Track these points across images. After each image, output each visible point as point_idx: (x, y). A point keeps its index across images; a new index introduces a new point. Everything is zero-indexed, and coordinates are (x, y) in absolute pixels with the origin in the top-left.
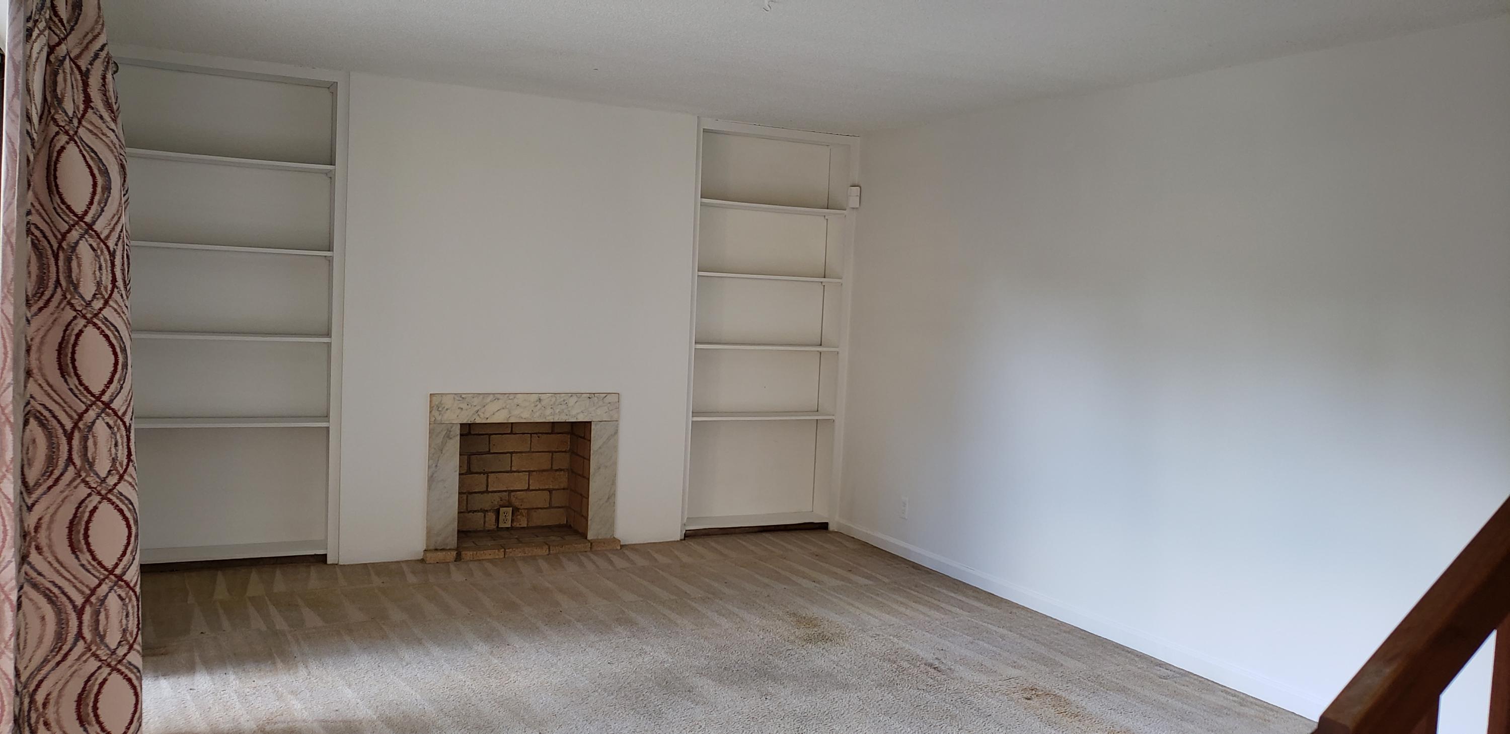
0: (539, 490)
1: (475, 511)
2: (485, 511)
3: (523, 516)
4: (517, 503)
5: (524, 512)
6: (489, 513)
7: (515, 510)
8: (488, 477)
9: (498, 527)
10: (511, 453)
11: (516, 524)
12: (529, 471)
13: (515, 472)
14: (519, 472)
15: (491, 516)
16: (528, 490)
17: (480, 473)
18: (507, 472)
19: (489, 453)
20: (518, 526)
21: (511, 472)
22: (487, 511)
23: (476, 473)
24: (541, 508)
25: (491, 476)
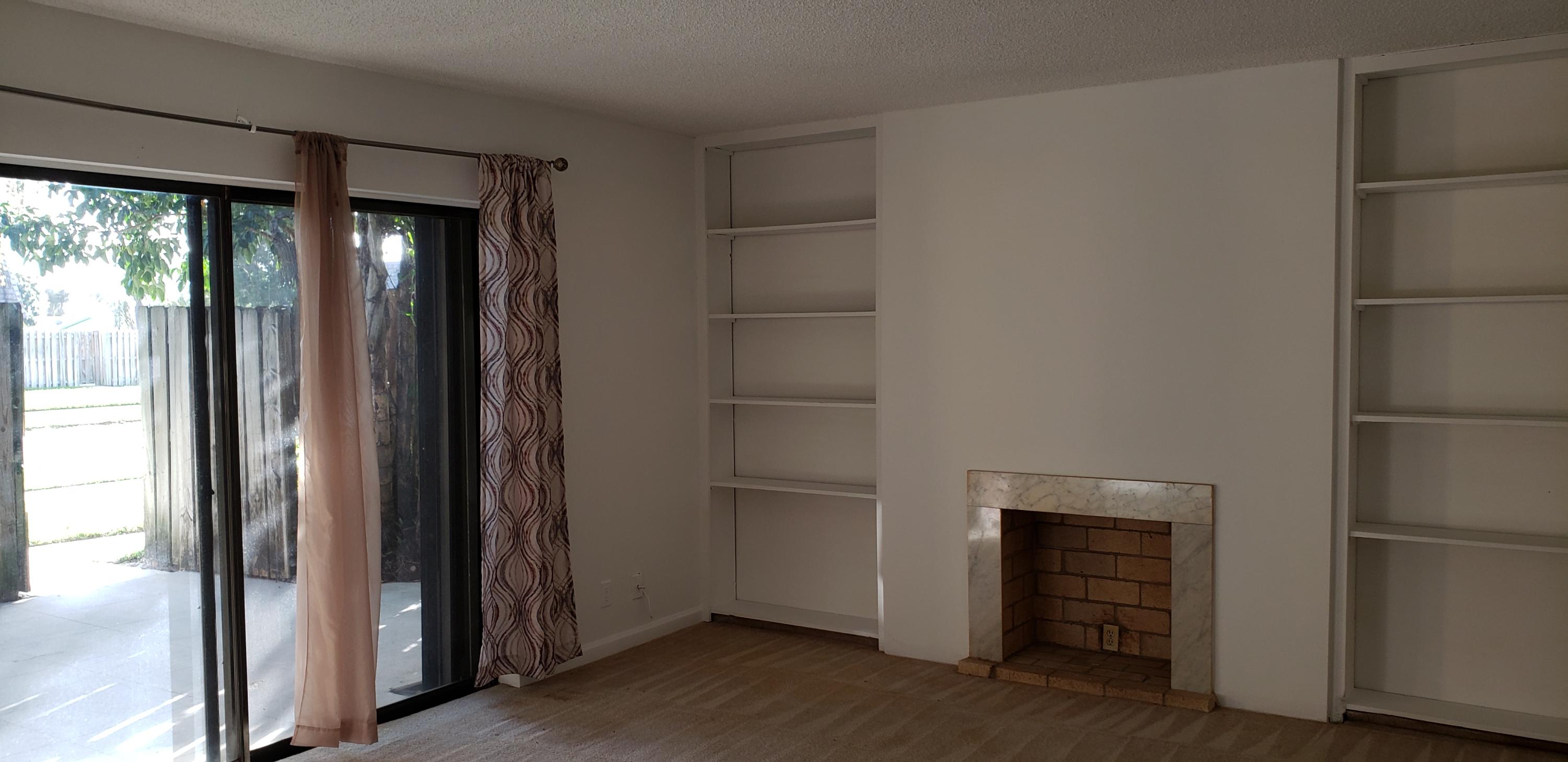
0: (1155, 609)
1: (1073, 623)
2: (1085, 625)
3: (1135, 641)
4: (1125, 623)
5: (1136, 636)
6: (1091, 629)
7: (1123, 631)
8: (1086, 582)
9: (1102, 648)
10: (1116, 555)
11: (1124, 650)
12: (1140, 582)
13: (1121, 580)
14: (1126, 581)
15: (1093, 633)
16: (1139, 606)
17: (1077, 575)
18: (1111, 579)
19: (1087, 550)
20: (1128, 652)
21: (1116, 579)
22: (1088, 625)
23: (1073, 574)
24: (1158, 635)
25: (1091, 581)
